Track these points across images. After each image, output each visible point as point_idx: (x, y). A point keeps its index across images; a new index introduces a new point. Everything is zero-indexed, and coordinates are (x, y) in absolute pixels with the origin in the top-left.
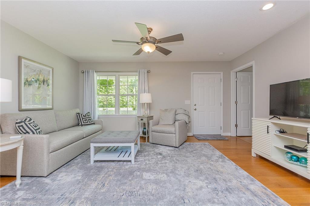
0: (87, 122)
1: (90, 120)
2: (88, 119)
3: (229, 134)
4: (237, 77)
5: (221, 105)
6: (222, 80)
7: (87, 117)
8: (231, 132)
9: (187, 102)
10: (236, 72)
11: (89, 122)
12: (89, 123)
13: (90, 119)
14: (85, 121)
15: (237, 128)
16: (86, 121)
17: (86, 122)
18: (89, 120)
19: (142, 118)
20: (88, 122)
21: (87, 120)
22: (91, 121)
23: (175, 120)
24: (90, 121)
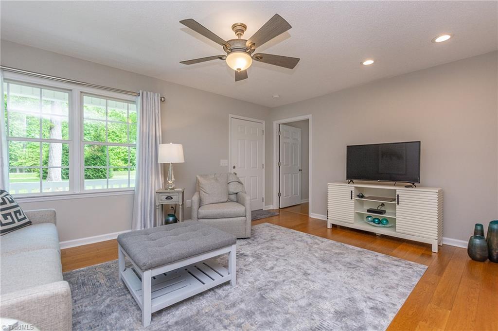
0: (13, 222)
1: (18, 214)
2: (12, 211)
3: (271, 207)
4: (281, 131)
5: (263, 168)
6: (264, 131)
7: (9, 205)
8: (273, 205)
9: (223, 163)
10: (279, 125)
11: (19, 220)
12: (17, 224)
13: (19, 211)
14: (6, 218)
15: (281, 197)
16: (9, 217)
17: (7, 221)
18: (15, 213)
19: (168, 195)
20: (16, 220)
21: (10, 214)
22: (22, 216)
23: (229, 194)
24: (20, 217)
